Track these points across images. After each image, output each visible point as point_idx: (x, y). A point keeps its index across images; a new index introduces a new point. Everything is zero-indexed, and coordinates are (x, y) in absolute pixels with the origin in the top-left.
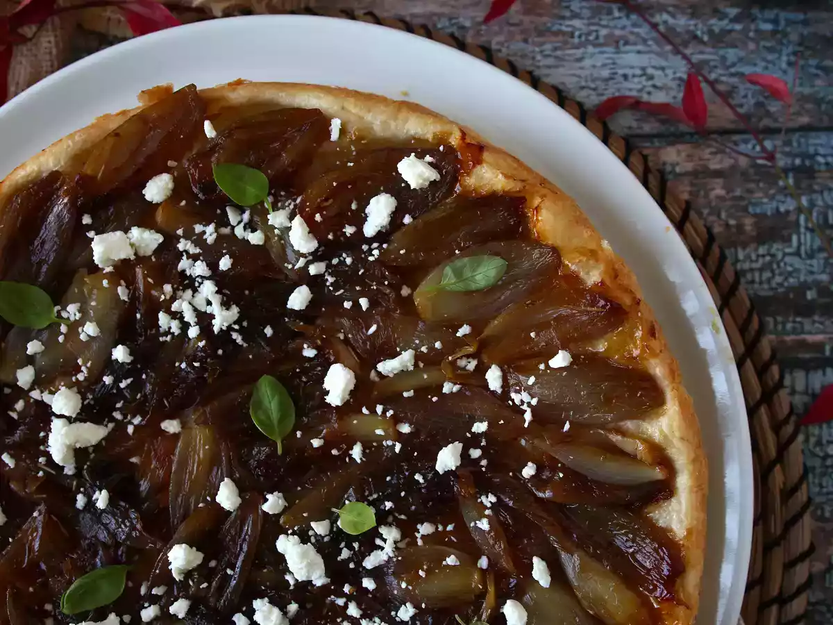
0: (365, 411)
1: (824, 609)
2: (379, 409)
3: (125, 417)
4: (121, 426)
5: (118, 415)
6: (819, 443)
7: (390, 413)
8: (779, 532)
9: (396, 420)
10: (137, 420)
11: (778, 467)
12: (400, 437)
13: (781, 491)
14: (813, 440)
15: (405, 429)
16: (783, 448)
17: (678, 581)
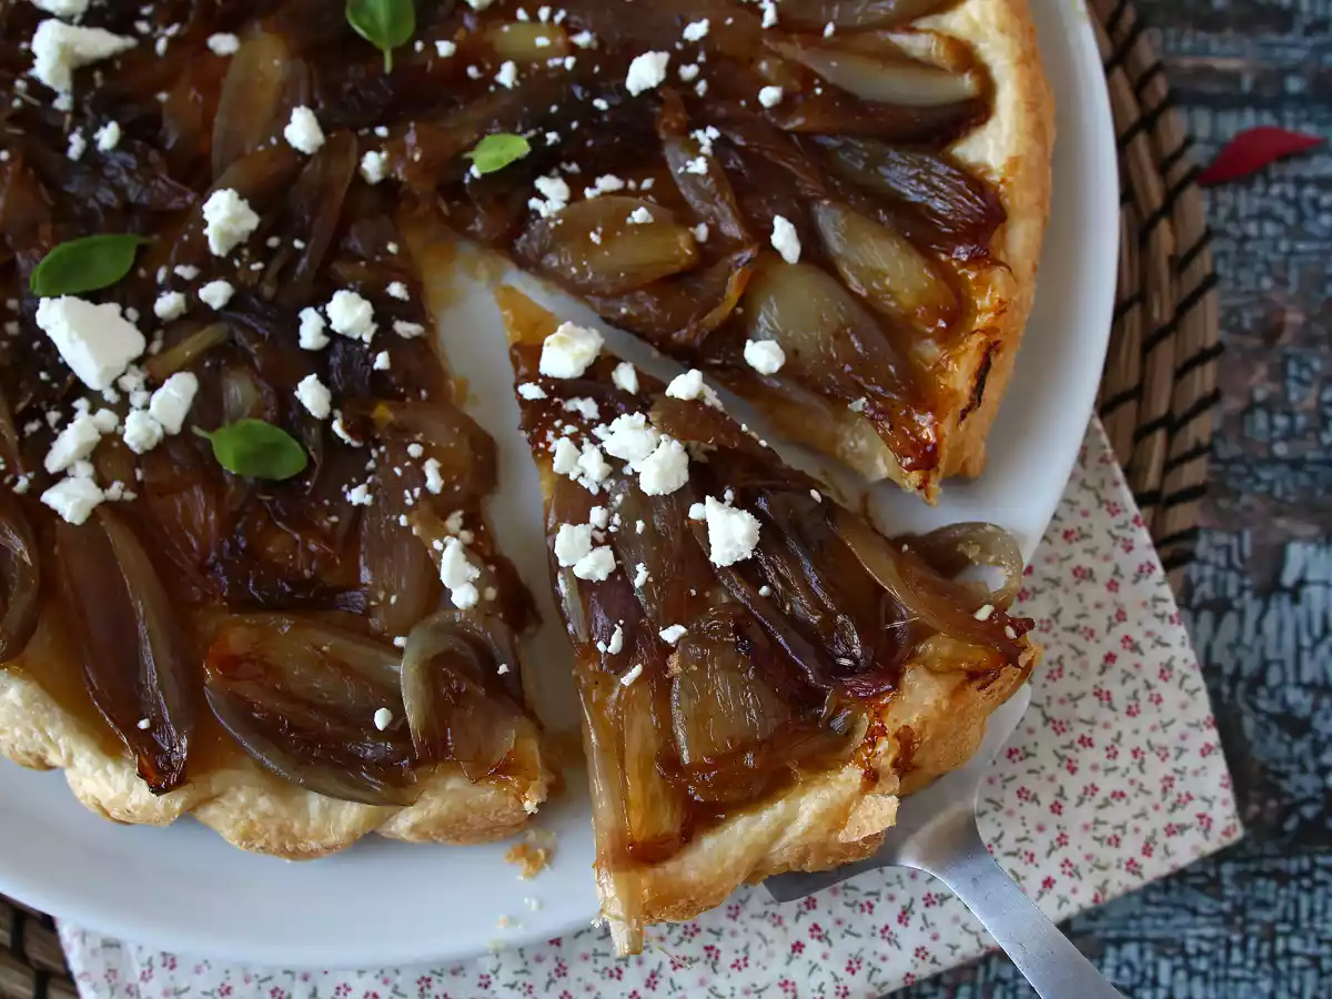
0: (521, 14)
1: (1242, 469)
2: (544, 13)
3: (154, 29)
4: (147, 42)
5: (143, 27)
6: (1233, 216)
7: (558, 18)
8: (1167, 318)
9: (569, 28)
10: (172, 30)
11: (1164, 225)
12: (573, 50)
13: (1171, 259)
14: (1223, 212)
15: (583, 39)
16: (1172, 196)
17: (997, 233)
